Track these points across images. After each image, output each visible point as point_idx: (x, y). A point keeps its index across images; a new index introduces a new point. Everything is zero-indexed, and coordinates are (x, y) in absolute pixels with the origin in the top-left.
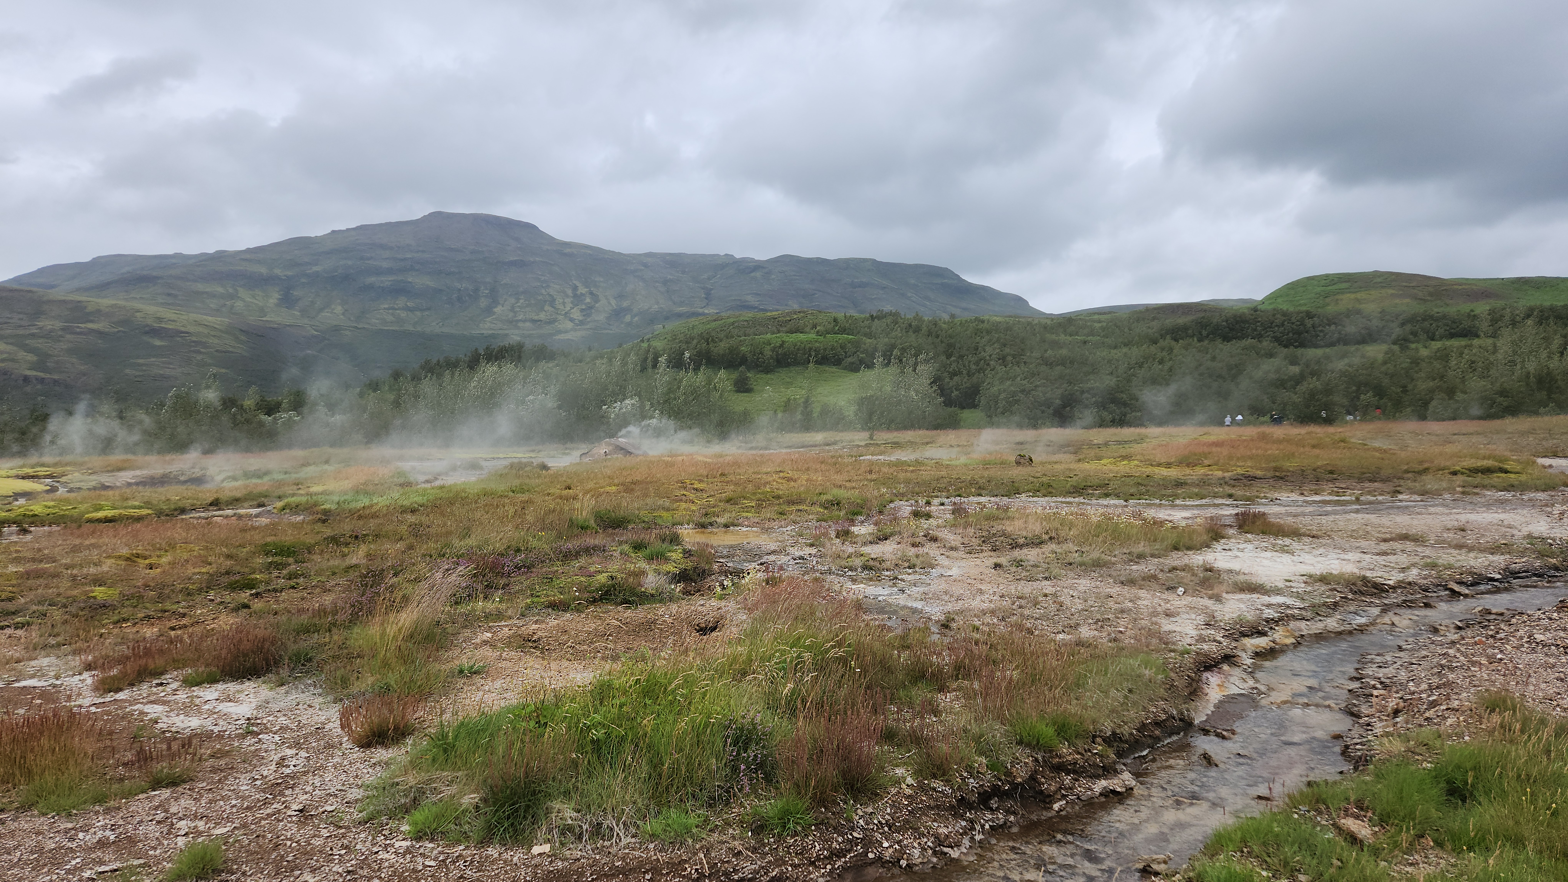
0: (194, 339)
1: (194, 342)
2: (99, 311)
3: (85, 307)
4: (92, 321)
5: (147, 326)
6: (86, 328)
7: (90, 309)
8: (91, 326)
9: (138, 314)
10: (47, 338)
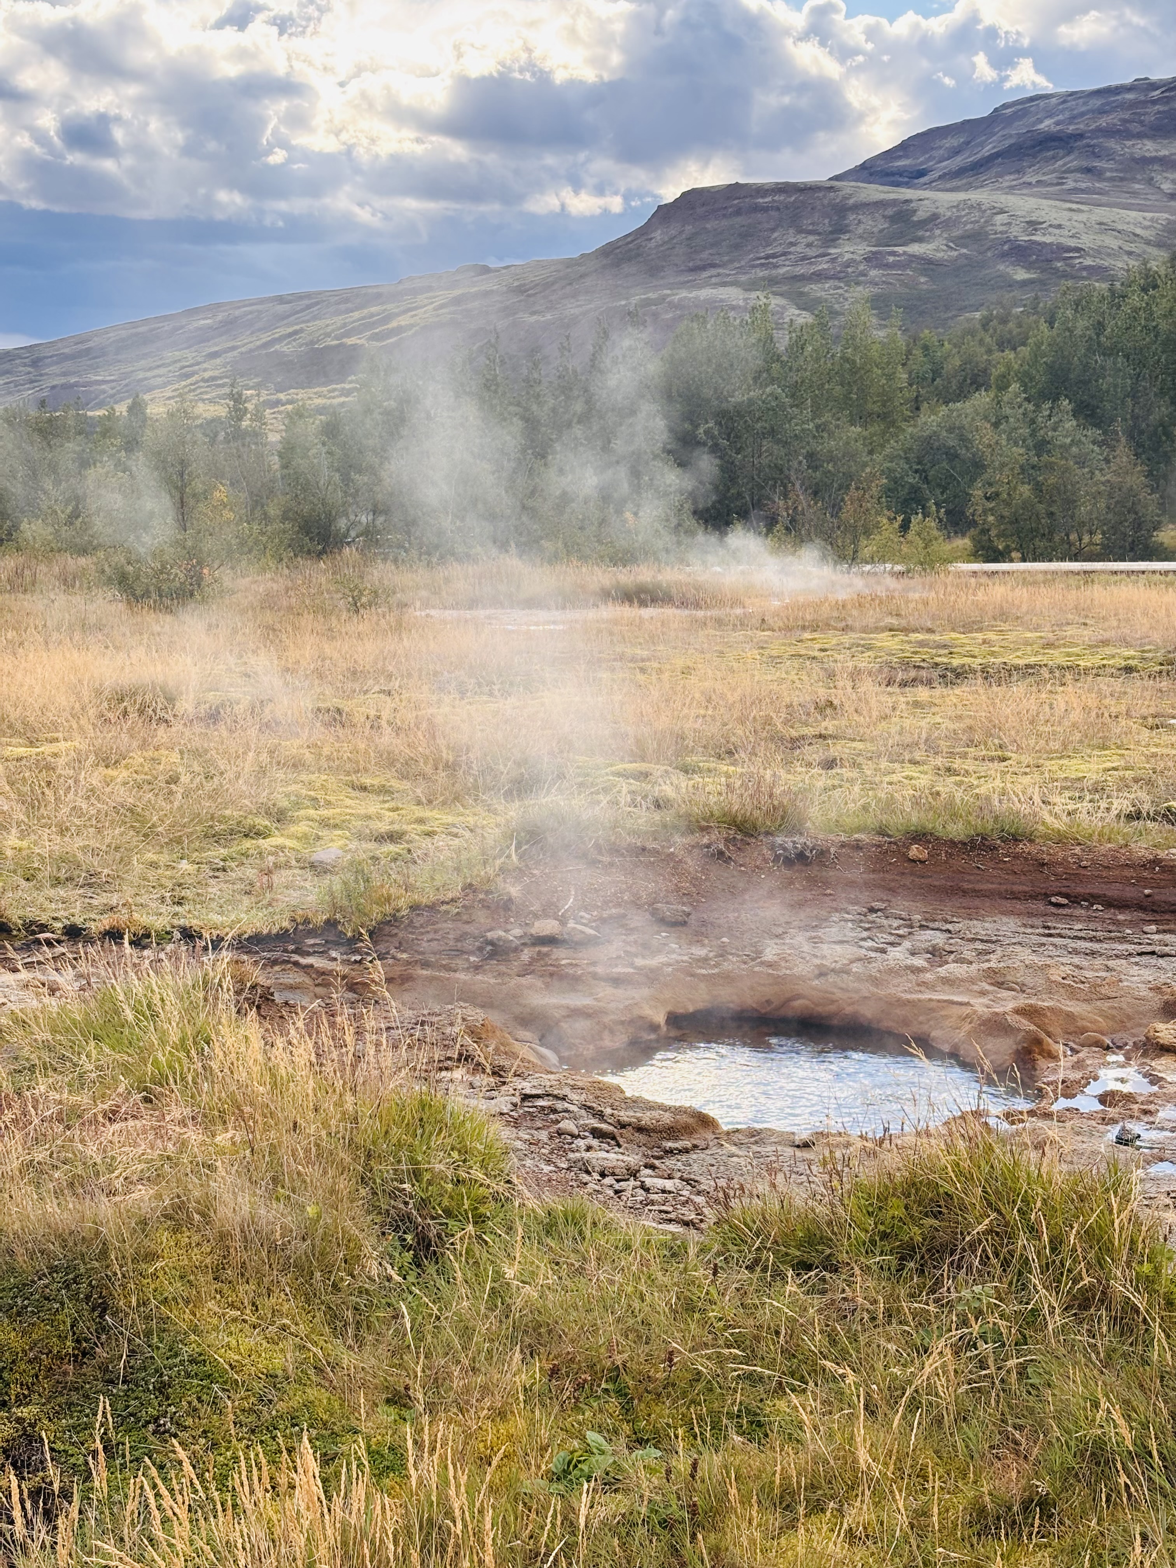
0: (1088, 262)
1: (1086, 268)
2: (935, 217)
3: (915, 211)
4: (920, 240)
5: (1008, 240)
6: (905, 253)
7: (921, 215)
8: (915, 249)
9: (1000, 219)
10: (839, 279)
